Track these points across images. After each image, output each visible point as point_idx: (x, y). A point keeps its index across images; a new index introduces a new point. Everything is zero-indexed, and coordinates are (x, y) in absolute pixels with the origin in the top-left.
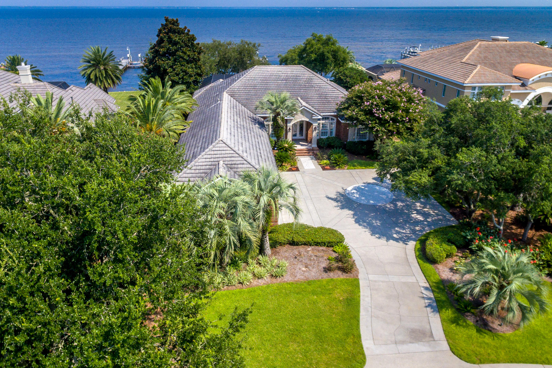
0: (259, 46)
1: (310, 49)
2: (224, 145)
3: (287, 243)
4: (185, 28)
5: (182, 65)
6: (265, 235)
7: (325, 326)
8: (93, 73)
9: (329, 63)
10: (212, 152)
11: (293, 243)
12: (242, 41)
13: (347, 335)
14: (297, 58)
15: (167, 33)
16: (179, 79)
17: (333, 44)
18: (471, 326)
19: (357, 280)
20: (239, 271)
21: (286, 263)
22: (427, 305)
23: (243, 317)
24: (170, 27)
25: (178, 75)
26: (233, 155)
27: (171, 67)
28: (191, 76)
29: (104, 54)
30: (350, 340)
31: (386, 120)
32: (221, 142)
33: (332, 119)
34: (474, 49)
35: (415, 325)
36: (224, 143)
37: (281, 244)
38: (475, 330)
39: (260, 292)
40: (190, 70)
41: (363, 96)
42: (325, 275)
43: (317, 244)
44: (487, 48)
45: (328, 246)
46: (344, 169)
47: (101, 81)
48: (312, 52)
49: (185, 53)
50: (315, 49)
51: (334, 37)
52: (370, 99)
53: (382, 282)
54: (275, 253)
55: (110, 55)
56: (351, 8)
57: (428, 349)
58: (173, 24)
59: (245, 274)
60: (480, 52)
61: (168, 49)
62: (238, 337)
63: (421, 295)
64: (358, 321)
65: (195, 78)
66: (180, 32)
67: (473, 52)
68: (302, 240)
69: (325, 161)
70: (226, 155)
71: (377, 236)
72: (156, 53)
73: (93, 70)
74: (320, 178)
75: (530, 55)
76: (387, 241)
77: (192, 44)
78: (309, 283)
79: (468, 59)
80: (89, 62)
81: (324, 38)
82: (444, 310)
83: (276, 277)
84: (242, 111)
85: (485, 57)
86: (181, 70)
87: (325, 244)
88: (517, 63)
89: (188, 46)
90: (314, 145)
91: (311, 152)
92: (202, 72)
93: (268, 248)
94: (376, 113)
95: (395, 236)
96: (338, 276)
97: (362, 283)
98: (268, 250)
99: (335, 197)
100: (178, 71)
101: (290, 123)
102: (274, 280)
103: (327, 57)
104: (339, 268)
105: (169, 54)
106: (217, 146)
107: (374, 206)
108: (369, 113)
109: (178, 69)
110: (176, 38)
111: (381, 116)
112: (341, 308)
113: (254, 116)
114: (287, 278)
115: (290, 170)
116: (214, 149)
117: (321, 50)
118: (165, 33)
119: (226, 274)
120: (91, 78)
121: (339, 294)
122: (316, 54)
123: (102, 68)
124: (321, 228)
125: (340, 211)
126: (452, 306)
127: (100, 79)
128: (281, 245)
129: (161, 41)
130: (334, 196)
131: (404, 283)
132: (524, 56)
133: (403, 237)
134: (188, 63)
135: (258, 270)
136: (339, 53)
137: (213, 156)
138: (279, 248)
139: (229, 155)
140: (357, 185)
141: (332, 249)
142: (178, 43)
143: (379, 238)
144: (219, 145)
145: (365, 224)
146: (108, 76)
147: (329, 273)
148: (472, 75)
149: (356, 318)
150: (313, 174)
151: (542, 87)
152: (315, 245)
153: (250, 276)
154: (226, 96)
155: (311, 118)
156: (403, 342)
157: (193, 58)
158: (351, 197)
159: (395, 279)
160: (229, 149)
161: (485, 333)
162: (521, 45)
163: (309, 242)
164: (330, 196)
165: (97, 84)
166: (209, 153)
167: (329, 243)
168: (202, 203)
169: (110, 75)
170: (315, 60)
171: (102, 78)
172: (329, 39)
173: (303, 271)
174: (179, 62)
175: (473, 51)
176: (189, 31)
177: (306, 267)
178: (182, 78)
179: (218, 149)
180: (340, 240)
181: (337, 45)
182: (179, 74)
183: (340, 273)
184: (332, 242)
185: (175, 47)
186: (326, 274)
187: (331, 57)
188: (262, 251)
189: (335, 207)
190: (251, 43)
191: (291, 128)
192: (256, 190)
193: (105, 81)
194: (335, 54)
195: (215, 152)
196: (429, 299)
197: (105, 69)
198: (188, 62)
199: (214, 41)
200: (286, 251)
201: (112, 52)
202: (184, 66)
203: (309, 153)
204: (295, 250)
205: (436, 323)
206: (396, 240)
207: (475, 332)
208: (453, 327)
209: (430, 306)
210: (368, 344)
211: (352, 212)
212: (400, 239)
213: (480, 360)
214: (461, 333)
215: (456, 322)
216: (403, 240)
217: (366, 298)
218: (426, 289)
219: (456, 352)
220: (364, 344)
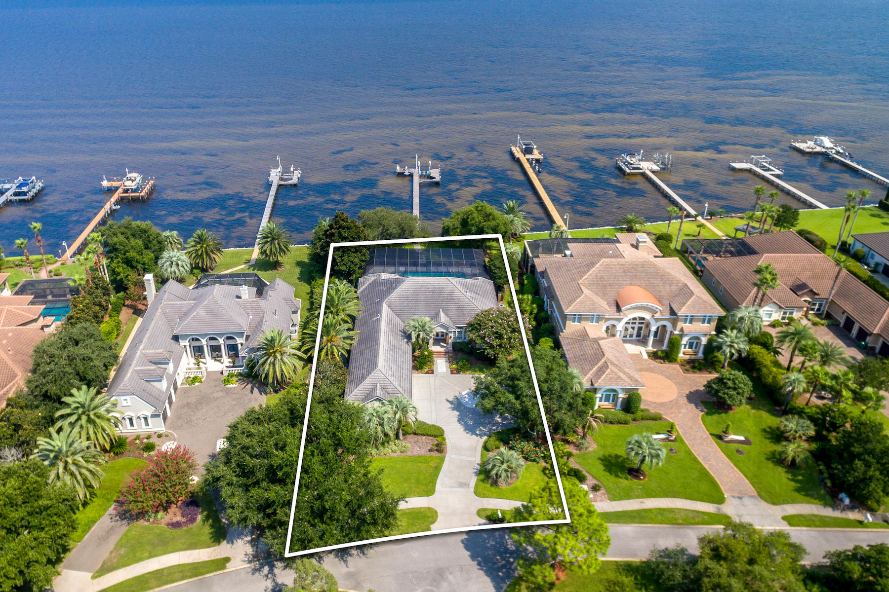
2: (380, 372)
3: (412, 434)
6: (399, 429)
7: (422, 477)
8: (269, 248)
10: (373, 377)
11: (415, 434)
13: (430, 482)
14: (459, 226)
17: (494, 219)
18: (489, 484)
19: (444, 457)
20: (384, 448)
21: (409, 445)
23: (382, 470)
26: (385, 380)
30: (431, 484)
32: (379, 370)
35: (463, 481)
39: (393, 459)
42: (428, 453)
43: (428, 435)
45: (434, 437)
46: (466, 374)
53: (458, 459)
54: (405, 439)
57: (464, 490)
59: (388, 450)
62: (380, 477)
63: (474, 468)
67: (593, 271)
68: (420, 432)
69: (455, 366)
70: (381, 380)
71: (467, 431)
74: (446, 382)
78: (419, 457)
79: (586, 279)
82: (480, 475)
83: (403, 452)
84: (396, 325)
87: (433, 435)
90: (450, 348)
91: (446, 354)
95: (478, 432)
96: (435, 454)
97: (446, 459)
98: (401, 437)
102: (402, 454)
104: (437, 450)
112: (431, 470)
114: (409, 453)
115: (427, 373)
116: (375, 375)
117: (481, 225)
119: (378, 449)
121: (432, 464)
123: (276, 242)
124: (433, 425)
125: (451, 412)
126: (484, 474)
128: (409, 434)
130: (451, 399)
131: (469, 461)
135: (394, 448)
137: (373, 380)
138: (408, 436)
139: (383, 380)
140: (470, 390)
141: (436, 439)
143: (468, 433)
145: (463, 423)
147: (431, 452)
149: (437, 476)
150: (443, 377)
153: (390, 451)
154: (385, 307)
155: (447, 330)
156: (454, 487)
158: (462, 401)
159: (465, 458)
160: (383, 375)
161: (493, 487)
163: (424, 434)
164: (449, 399)
166: (371, 377)
167: (435, 435)
168: (368, 418)
173: (417, 450)
175: (594, 269)
177: (420, 448)
179: (377, 375)
180: (442, 434)
184: (437, 435)
188: (397, 437)
189: (450, 409)
192: (394, 409)
195: (375, 377)
196: (477, 469)
200: (411, 438)
204: (416, 438)
205: (473, 480)
206: (477, 435)
207: (489, 486)
208: (481, 483)
209: (475, 473)
210: (438, 486)
211: (458, 413)
212: (480, 435)
213: (484, 496)
214: (482, 485)
215: (483, 481)
216: (481, 436)
217: (445, 466)
218: (478, 464)
219: (476, 493)
220: (437, 487)
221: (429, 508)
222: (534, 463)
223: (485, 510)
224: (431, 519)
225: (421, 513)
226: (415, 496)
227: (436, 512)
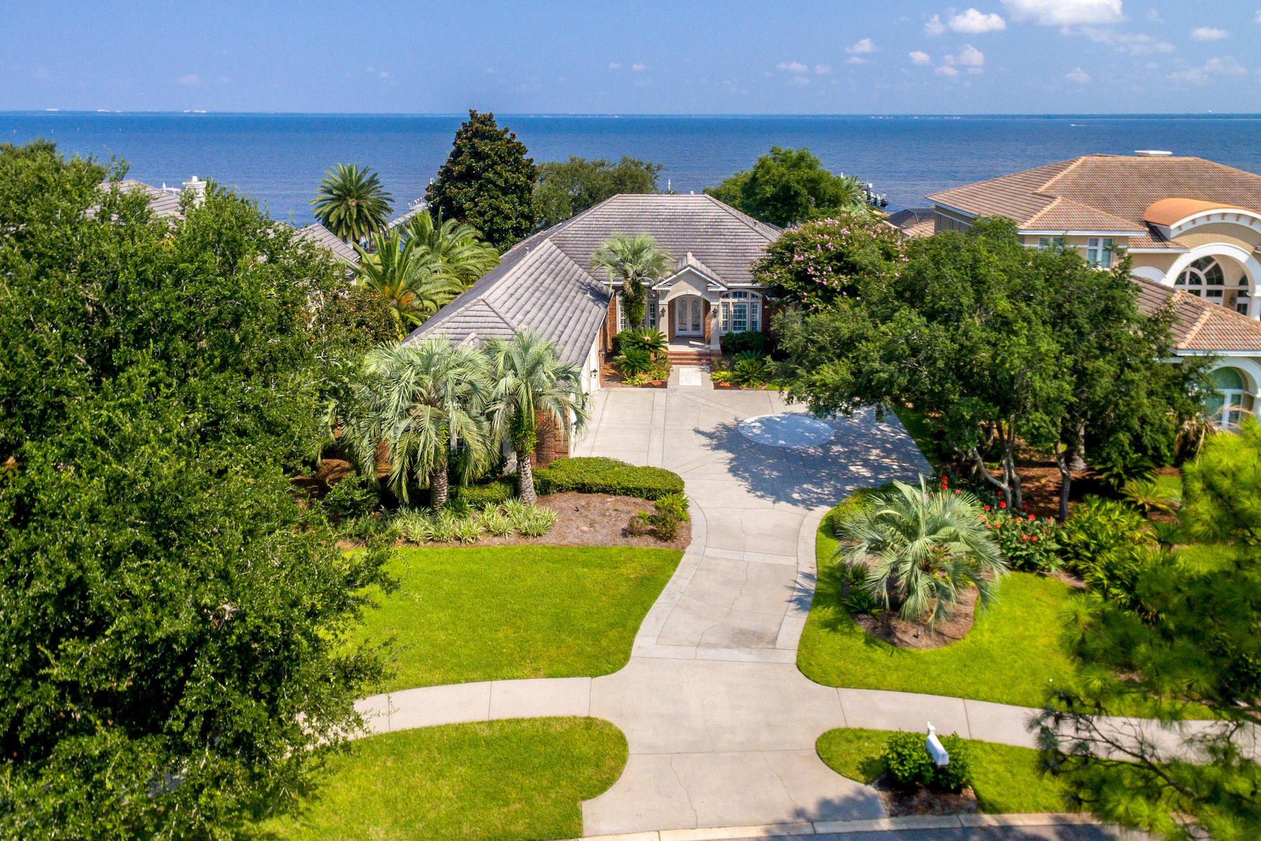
0: (659, 168)
1: (763, 176)
2: (486, 308)
3: (573, 489)
4: (506, 131)
5: (491, 197)
6: (523, 461)
7: (580, 610)
8: (335, 212)
9: (801, 204)
10: (462, 319)
11: (583, 489)
12: (625, 160)
13: (613, 626)
14: (739, 194)
15: (470, 139)
16: (485, 222)
17: (810, 167)
18: (860, 634)
19: (679, 554)
20: (461, 519)
21: (553, 517)
22: (794, 598)
24: (477, 128)
25: (482, 214)
26: (497, 325)
27: (472, 200)
28: (507, 218)
29: (359, 179)
31: (834, 290)
32: (482, 303)
33: (753, 296)
34: (1068, 170)
35: (748, 625)
36: (487, 304)
37: (561, 489)
38: (863, 640)
39: (487, 555)
40: (507, 206)
41: (794, 246)
42: (621, 541)
43: (627, 491)
44: (1097, 168)
45: (647, 498)
46: (757, 389)
47: (348, 228)
48: (767, 182)
49: (500, 175)
50: (773, 175)
51: (813, 154)
52: (805, 251)
53: (727, 560)
55: (372, 181)
56: (953, 116)
57: (753, 658)
58: (482, 123)
60: (1081, 176)
61: (470, 168)
63: (792, 584)
64: (646, 610)
65: (518, 223)
66: (494, 137)
67: (1065, 176)
68: (598, 480)
69: (724, 373)
70: (486, 325)
71: (759, 493)
72: (447, 174)
73: (336, 207)
74: (700, 400)
75: (1194, 182)
76: (774, 502)
77: (516, 160)
78: (584, 548)
79: (1051, 188)
80: (330, 192)
81: (795, 154)
82: (820, 608)
83: (526, 535)
84: (568, 271)
85: (1089, 186)
86: (490, 205)
87: (641, 492)
88: (1161, 198)
89: (506, 162)
90: (716, 346)
91: (704, 359)
92: (531, 211)
93: (529, 490)
94: (816, 276)
95: (796, 496)
96: (646, 545)
97: (687, 559)
98: (529, 493)
99: (713, 431)
100: (482, 207)
101: (663, 298)
102: (523, 541)
103: (795, 192)
104: (652, 533)
105: (468, 176)
106: (473, 308)
107: (784, 448)
108: (802, 276)
109: (483, 204)
110: (484, 146)
111: (825, 283)
112: (624, 589)
113: (594, 282)
114: (549, 539)
115: (648, 385)
116: (467, 313)
117: (784, 179)
118: (467, 138)
120: (331, 220)
121: (630, 570)
122: (775, 187)
123: (352, 203)
124: (645, 468)
125: (711, 452)
126: (839, 603)
127: (346, 223)
128: (560, 491)
129: (458, 153)
130: (709, 430)
131: (769, 565)
132: (1176, 183)
133: (809, 500)
134: (505, 194)
135: (498, 521)
136: (823, 185)
137: (461, 325)
139: (490, 325)
140: (768, 416)
141: (653, 503)
142: (488, 156)
143: (762, 497)
144: (476, 308)
145: (747, 475)
146: (361, 217)
147: (630, 538)
148: (1040, 214)
150: (690, 393)
151: (1205, 243)
152: (624, 493)
153: (479, 529)
154: (546, 244)
155: (705, 291)
156: (714, 646)
157: (515, 184)
158: (743, 432)
159: (756, 558)
160: (493, 314)
161: (880, 646)
162: (1178, 163)
163: (611, 486)
164: (702, 429)
165: (340, 234)
166: (455, 319)
167: (649, 490)
169: (366, 218)
170: (774, 197)
171: (351, 222)
172: (801, 158)
173: (582, 531)
174: (487, 191)
175: (1065, 172)
176: (513, 136)
177: (591, 526)
178: (491, 221)
179: (474, 313)
180: (676, 488)
181: (820, 168)
182: (485, 213)
183: (651, 540)
184: (655, 490)
185: (481, 163)
186: (624, 540)
187: (805, 192)
189: (704, 445)
190: (642, 163)
191: (666, 309)
193: (355, 227)
194: (813, 186)
195: (467, 319)
196: (806, 591)
197: (358, 206)
198: (505, 192)
199: (572, 160)
200: (570, 500)
201: (376, 175)
202: (496, 199)
203: (700, 360)
204: (583, 499)
205: (794, 625)
206: (794, 502)
207: (860, 643)
208: (823, 632)
209: (799, 601)
210: (644, 642)
211: (731, 455)
212: (803, 502)
213: (844, 681)
214: (833, 642)
215: (831, 626)
216: (808, 504)
217: (680, 580)
218: (808, 576)
219: (806, 667)
220: (638, 641)
221: (589, 723)
222: (1030, 576)
223: (859, 735)
224: (588, 771)
225: (546, 740)
226: (536, 673)
227: (621, 740)
